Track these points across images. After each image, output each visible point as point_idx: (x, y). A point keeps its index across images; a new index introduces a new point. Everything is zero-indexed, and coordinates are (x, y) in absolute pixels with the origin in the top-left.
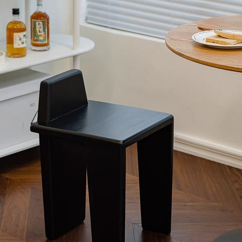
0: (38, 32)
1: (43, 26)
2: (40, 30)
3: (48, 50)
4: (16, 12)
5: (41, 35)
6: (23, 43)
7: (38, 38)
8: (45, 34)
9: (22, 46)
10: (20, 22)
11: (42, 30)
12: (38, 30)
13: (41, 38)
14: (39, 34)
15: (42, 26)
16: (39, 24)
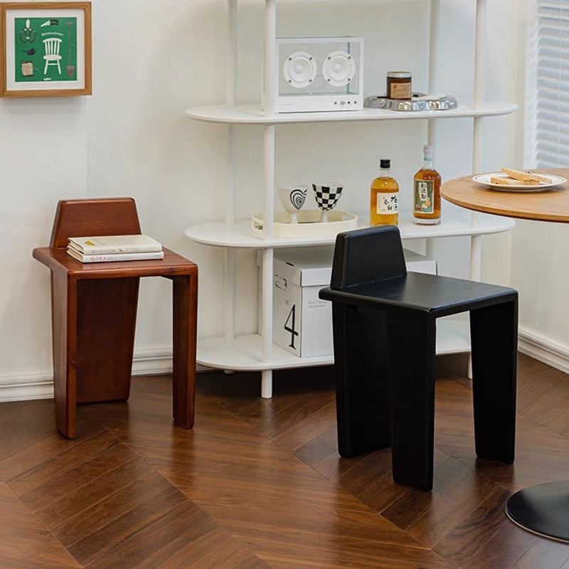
0: (421, 197)
1: (428, 189)
2: (424, 194)
3: (437, 224)
4: (385, 164)
5: (425, 202)
6: (390, 208)
7: (421, 205)
8: (431, 200)
9: (388, 212)
10: (391, 179)
11: (426, 194)
12: (420, 194)
13: (424, 206)
14: (422, 200)
15: (426, 189)
16: (422, 185)
